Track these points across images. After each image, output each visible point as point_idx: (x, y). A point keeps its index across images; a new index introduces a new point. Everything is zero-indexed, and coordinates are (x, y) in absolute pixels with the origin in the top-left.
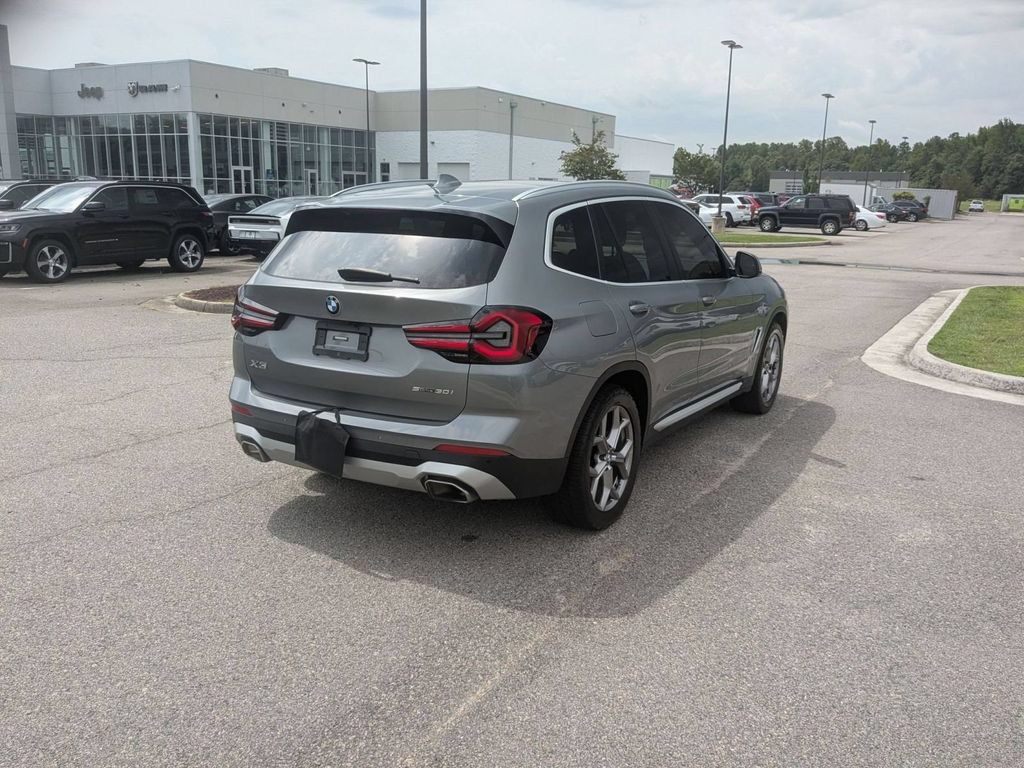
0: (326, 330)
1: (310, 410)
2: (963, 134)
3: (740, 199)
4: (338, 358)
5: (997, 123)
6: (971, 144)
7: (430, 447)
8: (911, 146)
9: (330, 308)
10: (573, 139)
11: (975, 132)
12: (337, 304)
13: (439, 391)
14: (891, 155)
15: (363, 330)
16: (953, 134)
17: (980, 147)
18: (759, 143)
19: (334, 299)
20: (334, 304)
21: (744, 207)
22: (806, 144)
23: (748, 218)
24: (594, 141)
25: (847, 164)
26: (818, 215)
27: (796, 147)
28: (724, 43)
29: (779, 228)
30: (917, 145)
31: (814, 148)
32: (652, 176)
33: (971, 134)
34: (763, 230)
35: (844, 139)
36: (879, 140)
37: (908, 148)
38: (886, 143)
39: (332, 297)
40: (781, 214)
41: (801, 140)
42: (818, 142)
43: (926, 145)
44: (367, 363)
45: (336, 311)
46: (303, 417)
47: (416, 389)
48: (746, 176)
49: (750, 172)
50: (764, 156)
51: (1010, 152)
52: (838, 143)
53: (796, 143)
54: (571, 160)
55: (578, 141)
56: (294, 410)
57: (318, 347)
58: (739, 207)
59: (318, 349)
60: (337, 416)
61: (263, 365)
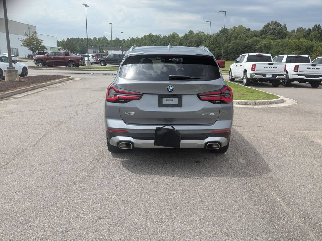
0: (162, 98)
1: (161, 127)
2: (140, 37)
3: (92, 55)
4: (170, 107)
5: (148, 34)
6: (142, 40)
7: (210, 133)
8: (126, 40)
9: (169, 90)
10: (25, 34)
11: (143, 37)
12: (173, 88)
13: (211, 114)
14: (121, 43)
15: (179, 96)
16: (137, 37)
17: (145, 41)
18: (80, 38)
19: (172, 87)
20: (171, 88)
21: (93, 58)
22: (95, 38)
23: (95, 61)
24: (33, 35)
25: (109, 45)
26: (118, 61)
27: (92, 39)
28: (83, 4)
29: (106, 65)
30: (127, 40)
31: (98, 40)
32: (51, 47)
33: (142, 37)
34: (101, 65)
35: (106, 38)
36: (117, 38)
37: (125, 41)
38: (119, 39)
39: (170, 86)
40: (106, 60)
41: (93, 37)
42: (99, 38)
43: (130, 40)
44: (182, 107)
45: (172, 90)
46: (157, 130)
47: (203, 114)
48: (78, 48)
49: (79, 47)
50: (83, 42)
51: (152, 43)
52: (104, 39)
53: (92, 38)
54: (25, 42)
55: (26, 35)
56: (154, 128)
57: (160, 104)
58: (92, 58)
59: (160, 105)
60: (172, 127)
61: (133, 113)
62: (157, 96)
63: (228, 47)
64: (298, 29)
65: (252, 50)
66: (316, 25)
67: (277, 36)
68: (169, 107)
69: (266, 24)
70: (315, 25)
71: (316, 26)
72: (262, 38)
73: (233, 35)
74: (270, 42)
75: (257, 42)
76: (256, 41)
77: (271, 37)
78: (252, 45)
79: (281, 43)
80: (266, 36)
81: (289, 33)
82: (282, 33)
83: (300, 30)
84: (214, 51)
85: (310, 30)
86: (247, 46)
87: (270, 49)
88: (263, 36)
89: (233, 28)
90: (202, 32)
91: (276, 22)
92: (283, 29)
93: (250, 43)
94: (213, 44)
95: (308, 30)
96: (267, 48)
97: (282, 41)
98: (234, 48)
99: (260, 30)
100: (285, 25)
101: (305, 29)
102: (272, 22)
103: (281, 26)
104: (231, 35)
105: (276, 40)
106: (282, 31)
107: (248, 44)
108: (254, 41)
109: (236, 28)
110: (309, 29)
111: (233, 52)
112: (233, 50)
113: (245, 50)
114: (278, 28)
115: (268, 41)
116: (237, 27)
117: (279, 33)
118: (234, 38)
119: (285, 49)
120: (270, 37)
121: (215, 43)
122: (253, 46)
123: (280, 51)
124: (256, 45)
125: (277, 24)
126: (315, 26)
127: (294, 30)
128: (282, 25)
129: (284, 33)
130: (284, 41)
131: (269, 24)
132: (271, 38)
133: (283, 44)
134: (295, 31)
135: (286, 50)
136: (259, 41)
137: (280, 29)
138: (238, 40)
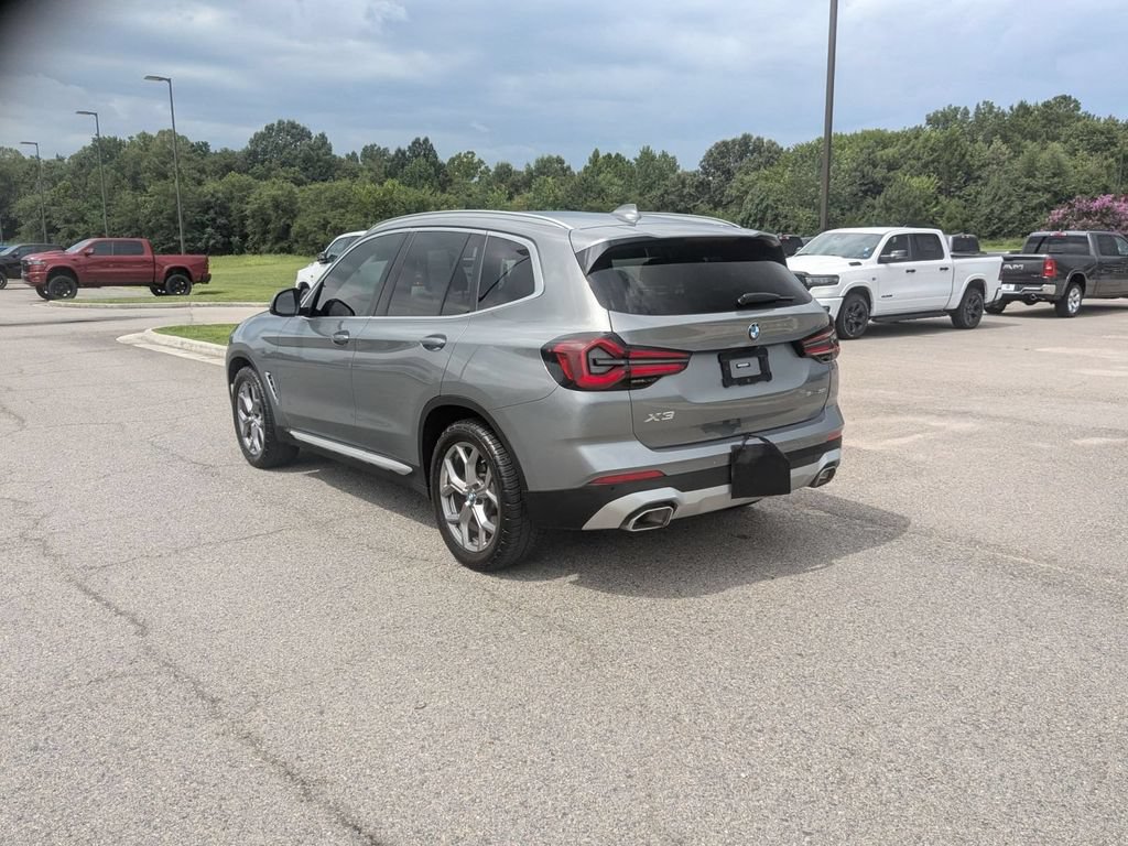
0: (728, 361)
1: (738, 443)
9: (753, 335)
15: (760, 353)
44: (772, 381)
56: (726, 448)
57: (726, 379)
59: (728, 381)
60: (762, 439)
61: (670, 415)
62: (714, 358)
63: (138, 206)
64: (365, 149)
65: (231, 219)
66: (418, 139)
67: (306, 169)
68: (747, 383)
69: (261, 128)
70: (413, 139)
71: (416, 142)
72: (259, 178)
73: (145, 164)
74: (291, 192)
75: (244, 190)
76: (241, 189)
77: (286, 175)
78: (231, 200)
79: (327, 194)
80: (270, 170)
81: (341, 160)
82: (318, 161)
83: (371, 153)
84: (86, 222)
85: (404, 153)
86: (208, 203)
87: (295, 216)
88: (258, 168)
89: (138, 136)
90: (11, 150)
91: (293, 126)
92: (320, 149)
93: (220, 195)
94: (75, 196)
95: (397, 155)
96: (284, 210)
97: (327, 189)
98: (161, 212)
99: (244, 147)
100: (323, 136)
101: (386, 149)
102: (280, 123)
103: (310, 138)
104: (137, 163)
105: (306, 184)
106: (318, 155)
107: (213, 195)
108: (233, 186)
109: (151, 137)
110: (399, 150)
111: (161, 227)
112: (162, 219)
113: (207, 216)
114: (302, 145)
115: (282, 188)
116: (155, 134)
117: (307, 160)
118: (148, 174)
119: (343, 215)
120: (283, 174)
121: (82, 192)
122: (233, 206)
123: (330, 220)
124: (242, 200)
125: (297, 132)
126: (414, 143)
127: (354, 154)
128: (314, 135)
129: (326, 162)
130: (337, 188)
131: (269, 128)
132: (286, 178)
133: (333, 199)
134: (359, 155)
135: (348, 216)
136: (250, 187)
137: (312, 150)
138: (173, 182)
